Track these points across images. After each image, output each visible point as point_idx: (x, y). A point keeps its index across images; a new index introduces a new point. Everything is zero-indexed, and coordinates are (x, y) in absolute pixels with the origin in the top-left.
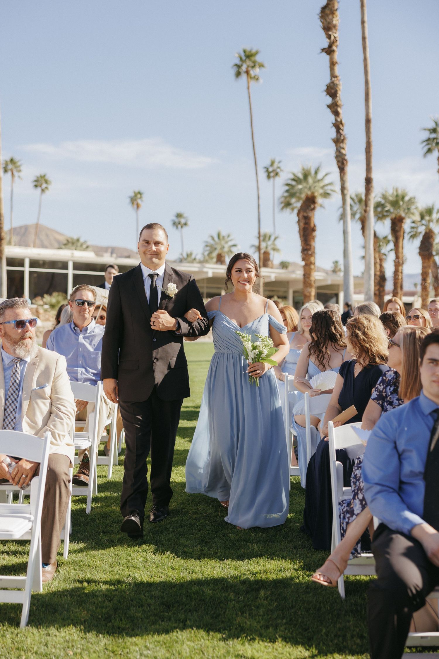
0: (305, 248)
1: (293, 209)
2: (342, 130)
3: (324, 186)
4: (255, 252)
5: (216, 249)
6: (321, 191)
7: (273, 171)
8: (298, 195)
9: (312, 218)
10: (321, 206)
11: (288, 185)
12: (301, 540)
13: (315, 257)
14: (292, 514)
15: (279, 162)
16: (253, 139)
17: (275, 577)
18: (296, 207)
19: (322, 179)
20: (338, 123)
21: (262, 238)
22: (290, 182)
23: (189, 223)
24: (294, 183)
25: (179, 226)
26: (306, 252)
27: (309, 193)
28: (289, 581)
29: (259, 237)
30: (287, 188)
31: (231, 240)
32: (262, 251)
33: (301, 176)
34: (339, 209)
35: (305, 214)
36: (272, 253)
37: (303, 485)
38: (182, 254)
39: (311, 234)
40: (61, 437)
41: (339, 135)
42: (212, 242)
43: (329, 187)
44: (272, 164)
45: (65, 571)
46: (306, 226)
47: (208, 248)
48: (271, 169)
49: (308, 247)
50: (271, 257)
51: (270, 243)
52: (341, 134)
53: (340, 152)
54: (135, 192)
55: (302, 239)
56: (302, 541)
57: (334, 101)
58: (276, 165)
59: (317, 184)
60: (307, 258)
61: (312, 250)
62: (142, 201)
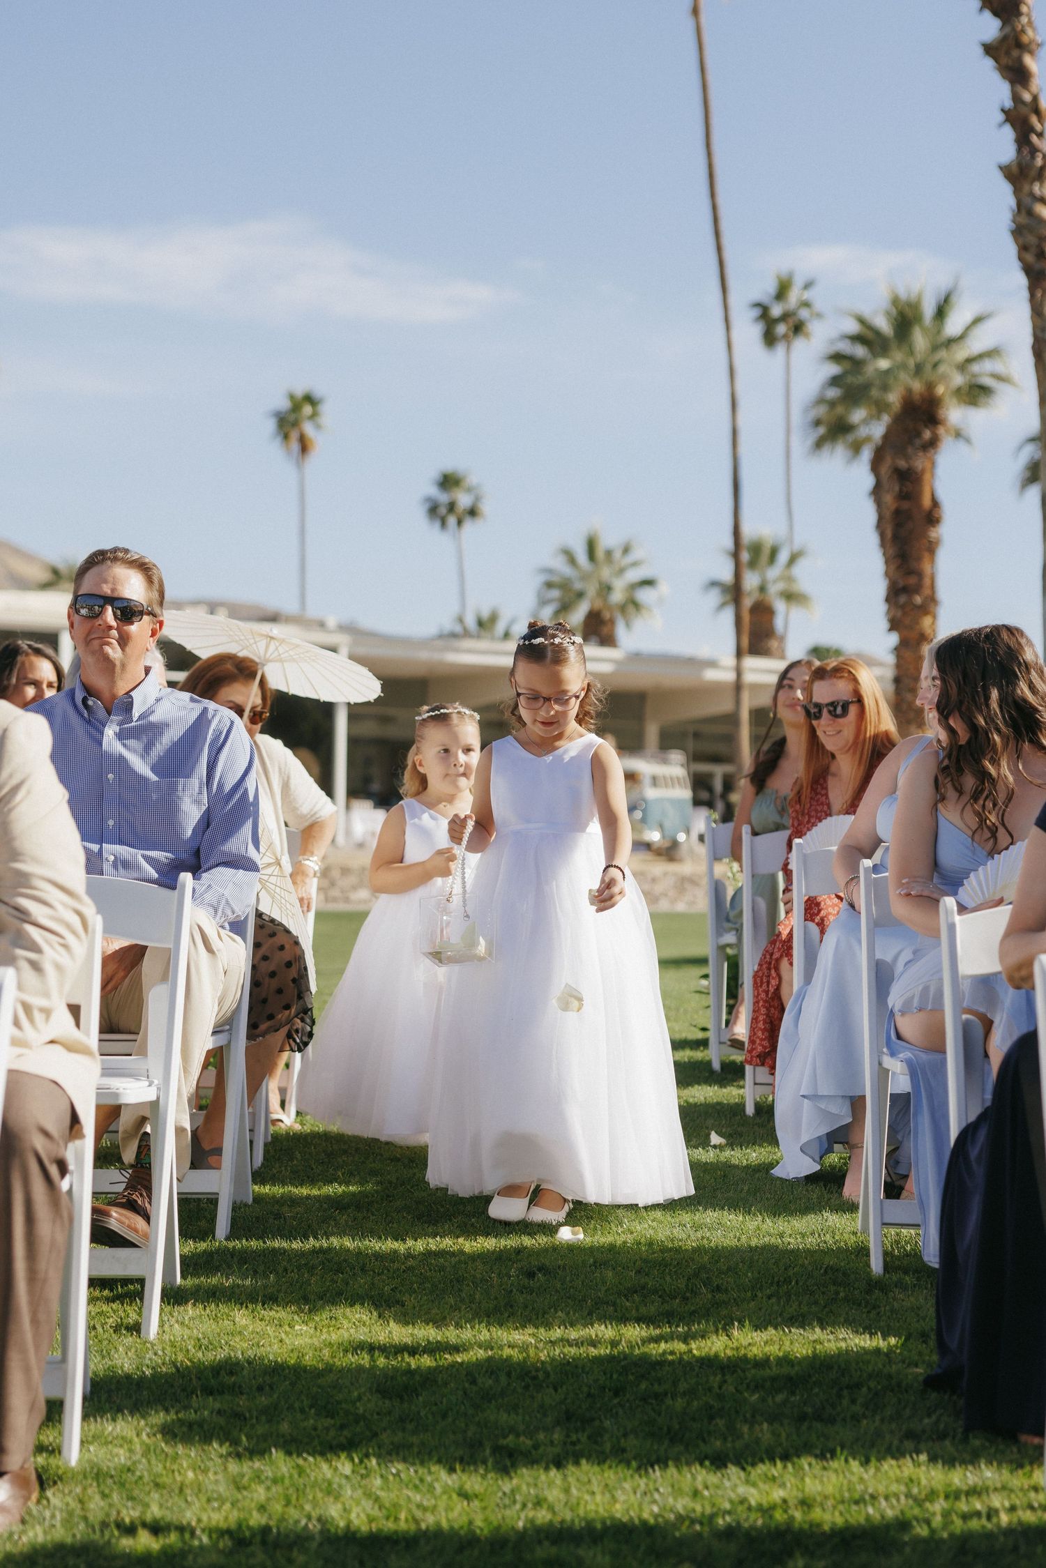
0: (901, 583)
1: (856, 448)
2: (1040, 135)
3: (970, 360)
4: (723, 605)
5: (580, 595)
6: (958, 380)
7: (785, 317)
8: (875, 393)
9: (927, 476)
10: (958, 434)
11: (837, 357)
12: (929, 1415)
13: (934, 617)
14: (893, 1341)
15: (808, 286)
16: (713, 195)
17: (839, 1521)
18: (868, 439)
19: (962, 337)
20: (1024, 110)
21: (745, 556)
22: (845, 347)
23: (486, 507)
24: (860, 351)
25: (452, 520)
26: (903, 599)
27: (917, 386)
28: (892, 1533)
29: (736, 555)
30: (834, 369)
31: (635, 564)
32: (748, 603)
33: (883, 324)
34: (1020, 448)
35: (902, 464)
36: (780, 606)
37: (932, 1257)
38: (460, 620)
39: (924, 534)
40: (38, 1016)
41: (1026, 151)
42: (567, 570)
43: (987, 366)
44: (782, 292)
45: (69, 1499)
46: (906, 505)
47: (555, 593)
48: (776, 311)
49: (912, 580)
50: (779, 622)
51: (773, 573)
52: (1034, 150)
53: (1030, 213)
54: (292, 397)
55: (891, 552)
56: (934, 1418)
57: (1007, 30)
58: (794, 297)
59: (943, 354)
60: (907, 621)
61: (927, 592)
62: (318, 427)
